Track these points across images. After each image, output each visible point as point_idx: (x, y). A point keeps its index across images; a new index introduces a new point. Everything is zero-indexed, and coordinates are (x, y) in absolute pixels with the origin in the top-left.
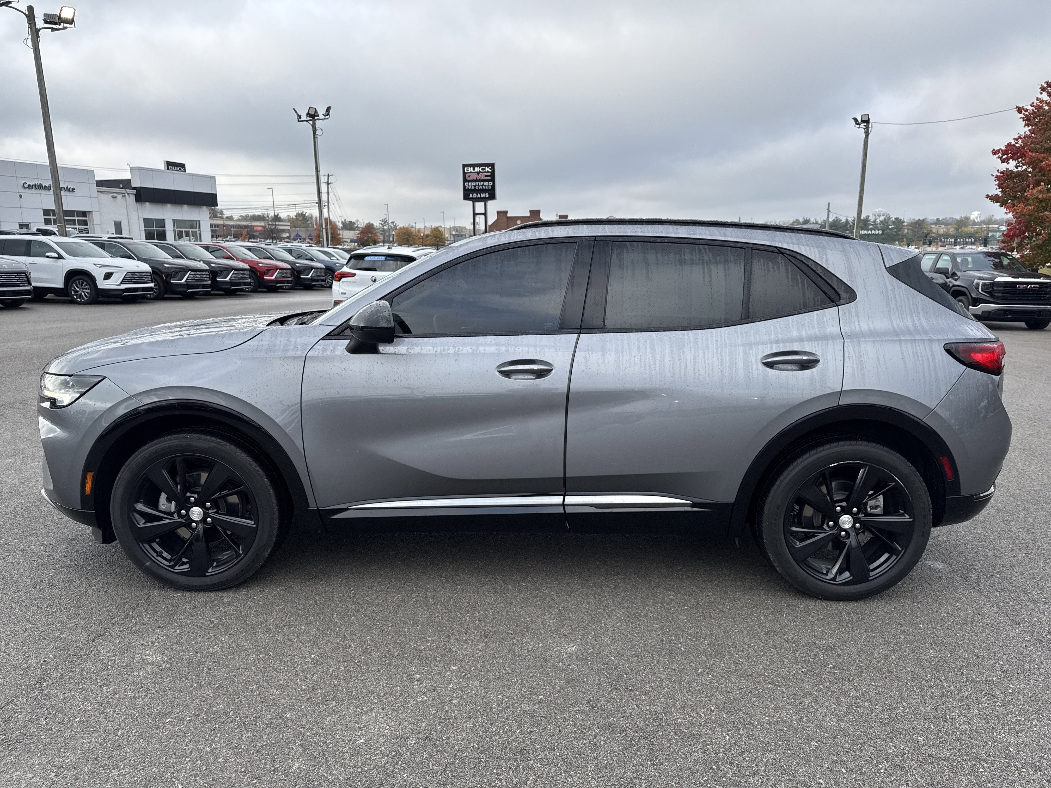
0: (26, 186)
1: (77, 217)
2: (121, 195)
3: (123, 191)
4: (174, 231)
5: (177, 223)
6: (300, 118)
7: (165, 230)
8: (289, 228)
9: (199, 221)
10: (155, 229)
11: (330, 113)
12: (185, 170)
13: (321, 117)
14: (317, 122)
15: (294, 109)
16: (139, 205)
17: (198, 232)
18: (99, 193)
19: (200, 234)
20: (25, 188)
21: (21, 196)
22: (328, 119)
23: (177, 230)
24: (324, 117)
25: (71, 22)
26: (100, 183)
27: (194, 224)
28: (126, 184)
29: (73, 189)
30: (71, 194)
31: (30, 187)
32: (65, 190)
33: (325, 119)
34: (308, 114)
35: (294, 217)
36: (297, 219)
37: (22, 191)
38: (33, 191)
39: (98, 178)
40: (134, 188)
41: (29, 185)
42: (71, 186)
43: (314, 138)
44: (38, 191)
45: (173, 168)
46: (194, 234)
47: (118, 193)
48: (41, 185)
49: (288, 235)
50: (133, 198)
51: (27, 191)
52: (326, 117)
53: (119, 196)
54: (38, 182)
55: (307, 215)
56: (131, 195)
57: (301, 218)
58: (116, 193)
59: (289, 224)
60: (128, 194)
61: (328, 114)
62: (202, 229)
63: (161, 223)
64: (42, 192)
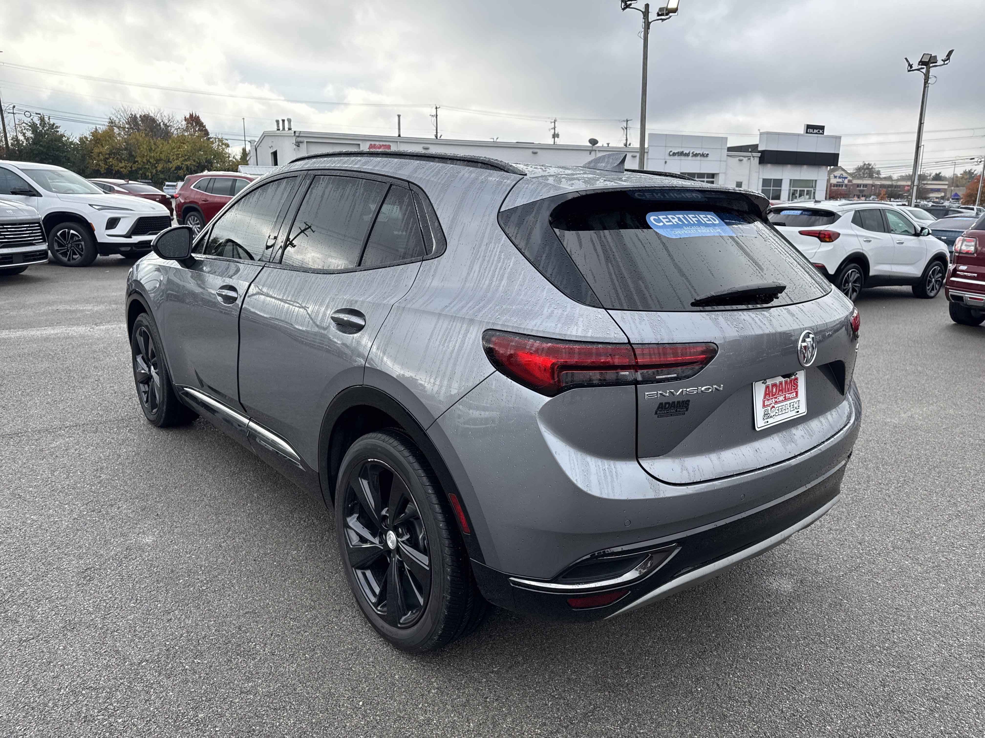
0: (671, 154)
1: (707, 178)
2: (747, 158)
3: (749, 154)
4: (790, 190)
5: (793, 183)
6: (911, 67)
7: (781, 190)
8: (946, 187)
9: (816, 181)
10: (772, 188)
11: (951, 58)
12: (823, 132)
13: (940, 62)
14: (932, 70)
15: (906, 59)
16: (761, 167)
17: (813, 191)
18: (728, 157)
19: (814, 193)
20: (670, 155)
21: (666, 162)
22: (947, 64)
23: (792, 189)
24: (943, 63)
25: (675, 11)
26: (730, 149)
27: (812, 184)
28: (754, 148)
29: (708, 154)
30: (705, 159)
31: (674, 154)
32: (701, 156)
33: (944, 64)
34: (921, 62)
35: (959, 175)
36: (962, 178)
37: (667, 157)
38: (676, 157)
39: (729, 145)
40: (759, 152)
41: (674, 153)
42: (706, 152)
43: (925, 87)
44: (680, 158)
45: (811, 131)
46: (808, 193)
47: (745, 157)
48: (682, 152)
49: (943, 194)
50: (757, 160)
51: (672, 157)
52: (946, 63)
53: (745, 159)
54: (680, 150)
55: (975, 173)
56: (756, 158)
57: (968, 176)
58: (743, 156)
59: (947, 183)
60: (753, 157)
61: (949, 59)
62: (817, 188)
63: (778, 183)
64: (683, 158)
